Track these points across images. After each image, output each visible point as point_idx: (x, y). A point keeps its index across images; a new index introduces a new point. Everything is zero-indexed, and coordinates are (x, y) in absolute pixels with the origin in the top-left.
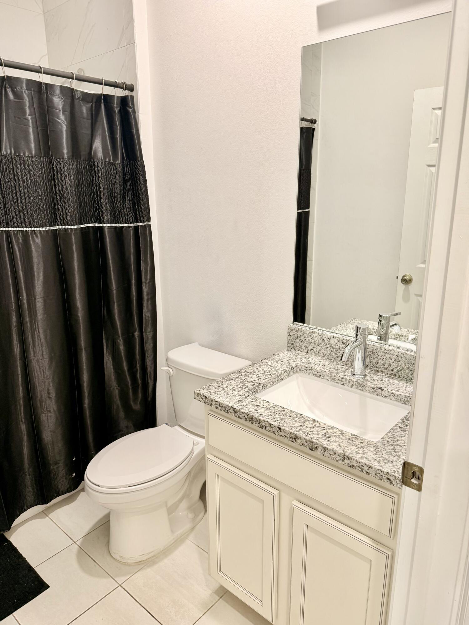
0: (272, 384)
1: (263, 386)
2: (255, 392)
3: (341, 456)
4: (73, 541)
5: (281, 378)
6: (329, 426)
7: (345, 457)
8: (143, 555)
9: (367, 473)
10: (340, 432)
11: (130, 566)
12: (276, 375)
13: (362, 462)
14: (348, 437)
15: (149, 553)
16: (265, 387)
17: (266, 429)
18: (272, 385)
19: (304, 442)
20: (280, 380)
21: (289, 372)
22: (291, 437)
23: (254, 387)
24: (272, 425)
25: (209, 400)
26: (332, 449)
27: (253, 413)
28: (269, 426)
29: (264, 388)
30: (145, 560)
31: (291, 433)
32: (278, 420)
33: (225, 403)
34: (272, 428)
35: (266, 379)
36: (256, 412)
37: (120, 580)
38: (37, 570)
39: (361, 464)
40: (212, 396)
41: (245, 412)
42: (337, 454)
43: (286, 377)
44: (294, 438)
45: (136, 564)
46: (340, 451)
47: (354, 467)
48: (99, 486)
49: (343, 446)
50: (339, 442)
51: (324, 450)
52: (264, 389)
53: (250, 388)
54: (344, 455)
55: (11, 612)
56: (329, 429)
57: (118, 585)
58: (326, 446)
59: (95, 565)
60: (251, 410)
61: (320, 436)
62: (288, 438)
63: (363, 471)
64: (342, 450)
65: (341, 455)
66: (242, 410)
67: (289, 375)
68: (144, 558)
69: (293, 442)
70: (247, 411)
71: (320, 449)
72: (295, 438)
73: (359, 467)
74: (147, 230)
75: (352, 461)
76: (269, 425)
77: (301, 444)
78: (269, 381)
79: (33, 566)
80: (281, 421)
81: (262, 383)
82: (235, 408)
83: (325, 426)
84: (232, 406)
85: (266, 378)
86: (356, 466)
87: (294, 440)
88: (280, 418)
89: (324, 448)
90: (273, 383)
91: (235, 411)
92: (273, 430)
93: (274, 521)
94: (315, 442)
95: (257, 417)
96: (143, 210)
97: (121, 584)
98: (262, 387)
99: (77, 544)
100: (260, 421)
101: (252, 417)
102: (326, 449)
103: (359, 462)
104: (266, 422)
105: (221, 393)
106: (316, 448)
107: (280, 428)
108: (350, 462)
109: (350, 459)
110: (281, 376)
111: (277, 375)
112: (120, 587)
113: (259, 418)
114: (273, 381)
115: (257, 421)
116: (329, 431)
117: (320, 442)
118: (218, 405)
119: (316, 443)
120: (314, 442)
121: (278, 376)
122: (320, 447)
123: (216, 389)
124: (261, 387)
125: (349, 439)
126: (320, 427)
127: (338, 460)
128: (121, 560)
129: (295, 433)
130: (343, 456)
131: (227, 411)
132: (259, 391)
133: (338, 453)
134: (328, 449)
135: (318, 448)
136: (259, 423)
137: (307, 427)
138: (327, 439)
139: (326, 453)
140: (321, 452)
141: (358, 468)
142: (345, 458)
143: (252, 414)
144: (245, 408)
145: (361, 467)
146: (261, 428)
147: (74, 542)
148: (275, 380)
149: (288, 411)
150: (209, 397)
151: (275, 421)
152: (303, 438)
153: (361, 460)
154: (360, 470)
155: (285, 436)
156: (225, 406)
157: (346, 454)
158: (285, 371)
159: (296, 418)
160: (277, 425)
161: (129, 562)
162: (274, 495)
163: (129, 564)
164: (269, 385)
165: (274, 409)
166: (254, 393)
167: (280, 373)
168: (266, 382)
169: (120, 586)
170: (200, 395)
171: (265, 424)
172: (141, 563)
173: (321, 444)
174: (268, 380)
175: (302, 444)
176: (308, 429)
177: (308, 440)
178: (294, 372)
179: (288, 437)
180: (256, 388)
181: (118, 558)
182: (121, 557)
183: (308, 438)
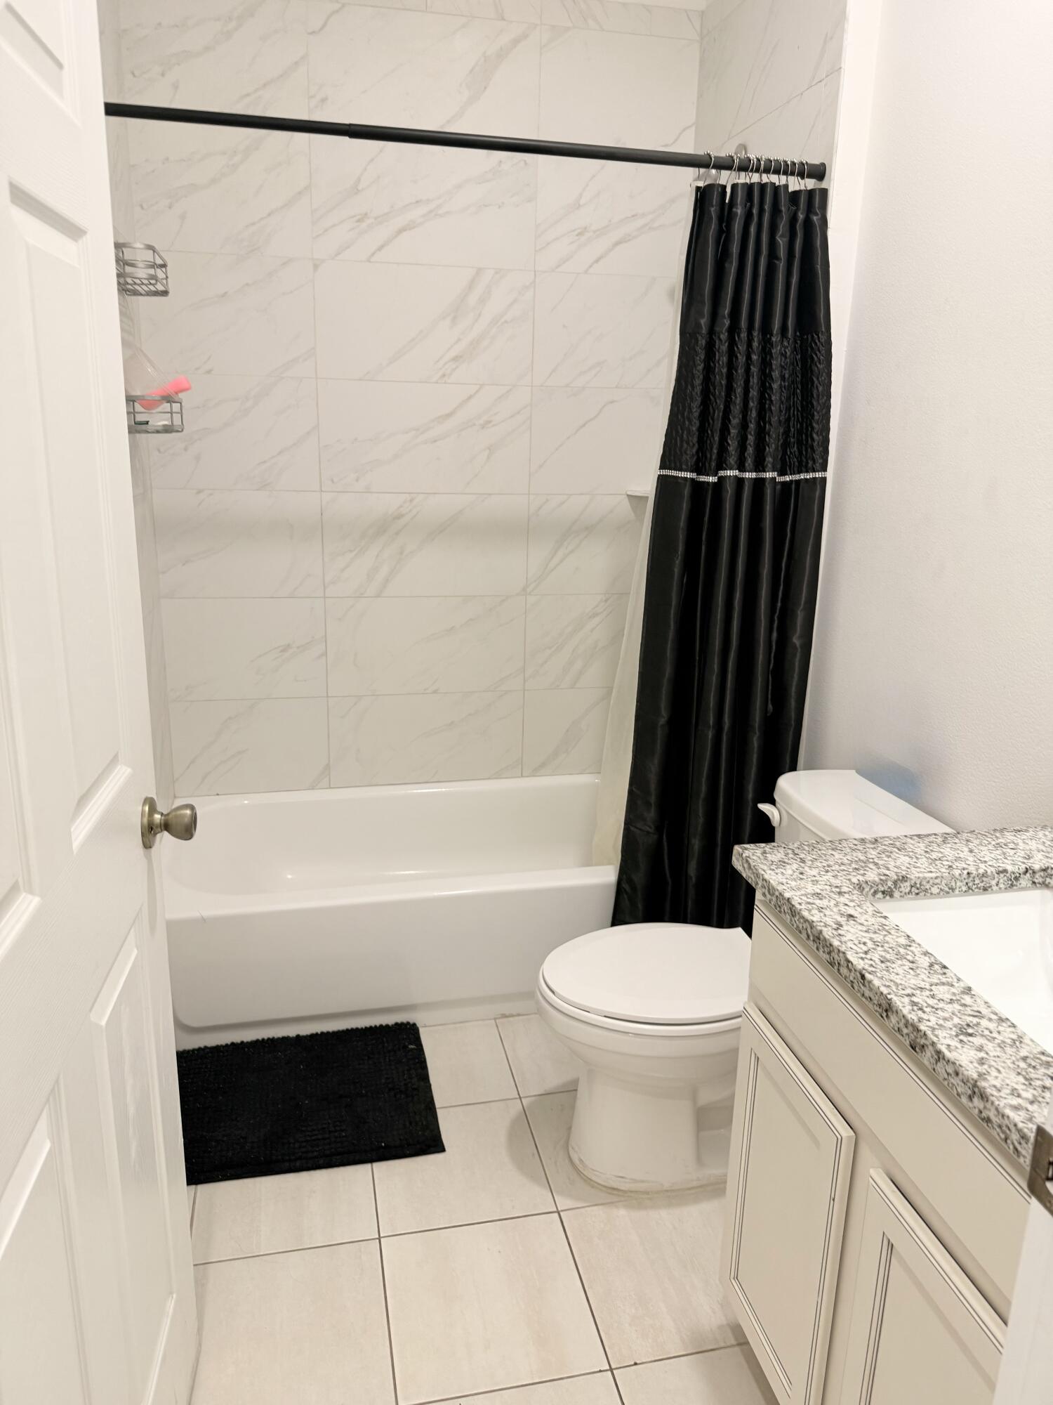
0: (947, 889)
1: (912, 887)
2: (883, 892)
3: (969, 1084)
4: (519, 1094)
5: (982, 885)
6: (996, 1014)
7: (976, 1091)
8: (622, 1177)
9: (1016, 1152)
10: (1014, 1037)
11: (593, 1187)
12: (965, 872)
13: (1008, 1117)
14: (1023, 1053)
15: (635, 1181)
16: (919, 890)
17: (839, 970)
18: (948, 893)
19: (901, 1025)
20: (977, 888)
21: (1016, 879)
22: (880, 1005)
23: (881, 880)
24: (850, 965)
25: (754, 873)
26: (952, 1059)
27: (826, 926)
28: (846, 965)
29: (917, 891)
30: (625, 1192)
31: (882, 993)
32: (873, 958)
33: (780, 888)
34: (850, 971)
35: (931, 872)
36: (835, 926)
37: (563, 1203)
38: (440, 1113)
39: (1006, 1121)
40: (762, 866)
41: (810, 918)
42: (960, 1076)
43: (1002, 886)
44: (884, 1008)
45: (604, 1189)
46: (971, 1071)
47: (990, 1125)
48: (553, 992)
49: (990, 1066)
50: (987, 1053)
51: (936, 1057)
52: (917, 894)
53: (870, 879)
54: (975, 1085)
55: (371, 1161)
56: (990, 1020)
57: (555, 1210)
58: (944, 1049)
59: (533, 1155)
60: (825, 919)
61: (949, 1024)
62: (875, 1006)
63: (1009, 1141)
64: (978, 1072)
65: (968, 1081)
66: (805, 914)
67: (1012, 885)
68: (624, 1186)
69: (882, 1017)
70: (815, 917)
71: (929, 1052)
72: (887, 1009)
73: (1000, 1127)
74: (816, 490)
75: (988, 1105)
76: (845, 963)
77: (896, 1029)
78: (937, 881)
79: (438, 1103)
80: (879, 963)
81: (912, 877)
82: (793, 903)
83: (985, 1011)
84: (789, 899)
85: (933, 870)
86: (994, 1122)
87: (884, 1015)
88: (882, 956)
89: (939, 1052)
90: (953, 890)
91: (793, 912)
92: (851, 978)
93: (832, 1202)
94: (923, 1032)
95: (827, 937)
96: (816, 443)
97: (562, 1211)
98: (909, 888)
99: (521, 1102)
100: (831, 949)
101: (819, 934)
102: (941, 1056)
103: (1003, 1116)
104: (841, 955)
105: (788, 867)
106: (923, 1046)
107: (863, 977)
108: (985, 1108)
109: (986, 1099)
110: (984, 879)
111: (968, 873)
112: (556, 1215)
113: (832, 940)
114: (954, 884)
115: (827, 947)
116: (984, 1023)
117: (937, 1036)
118: (767, 888)
119: (925, 1034)
120: (921, 1031)
121: (972, 876)
122: (930, 1048)
123: (784, 857)
124: (905, 887)
125: (1024, 1059)
126: (968, 1009)
127: (960, 1092)
128: (580, 1167)
129: (889, 997)
130: (971, 1087)
131: (780, 907)
132: (896, 894)
133: (963, 1074)
134: (944, 1059)
135: (926, 1048)
136: (829, 953)
137: (933, 997)
138: (962, 1037)
139: (940, 1067)
140: (931, 1060)
141: (998, 1130)
142: (975, 1093)
143: (819, 928)
144: (815, 912)
145: (1004, 1128)
146: (831, 965)
147: (518, 1097)
148: (959, 884)
149: (919, 949)
150: (754, 867)
151: (862, 959)
152: (901, 1015)
153: (1008, 1112)
154: (1003, 1136)
155: (870, 998)
156: (777, 893)
157: (978, 1083)
158: (1002, 872)
159: (925, 971)
160: (859, 967)
161: (593, 1178)
162: (839, 1137)
163: (592, 1183)
164: (935, 890)
165: (885, 935)
166: (880, 895)
167: (981, 871)
168: (925, 878)
169: (558, 1212)
170: (740, 859)
171: (839, 959)
172: (615, 1192)
173: (935, 1039)
174: (933, 875)
175: (899, 1029)
176: (931, 1001)
177: (910, 1021)
178: (1034, 883)
179: (876, 1002)
180: (890, 884)
181: (577, 1161)
182: (581, 1160)
183: (912, 1017)
